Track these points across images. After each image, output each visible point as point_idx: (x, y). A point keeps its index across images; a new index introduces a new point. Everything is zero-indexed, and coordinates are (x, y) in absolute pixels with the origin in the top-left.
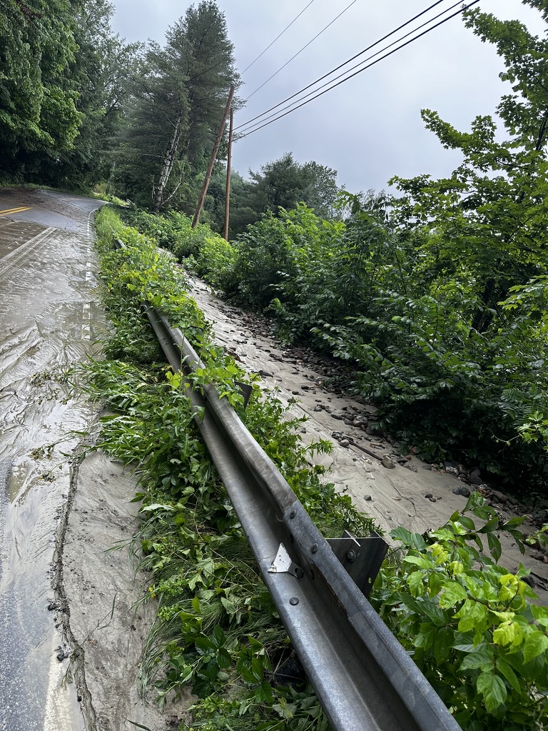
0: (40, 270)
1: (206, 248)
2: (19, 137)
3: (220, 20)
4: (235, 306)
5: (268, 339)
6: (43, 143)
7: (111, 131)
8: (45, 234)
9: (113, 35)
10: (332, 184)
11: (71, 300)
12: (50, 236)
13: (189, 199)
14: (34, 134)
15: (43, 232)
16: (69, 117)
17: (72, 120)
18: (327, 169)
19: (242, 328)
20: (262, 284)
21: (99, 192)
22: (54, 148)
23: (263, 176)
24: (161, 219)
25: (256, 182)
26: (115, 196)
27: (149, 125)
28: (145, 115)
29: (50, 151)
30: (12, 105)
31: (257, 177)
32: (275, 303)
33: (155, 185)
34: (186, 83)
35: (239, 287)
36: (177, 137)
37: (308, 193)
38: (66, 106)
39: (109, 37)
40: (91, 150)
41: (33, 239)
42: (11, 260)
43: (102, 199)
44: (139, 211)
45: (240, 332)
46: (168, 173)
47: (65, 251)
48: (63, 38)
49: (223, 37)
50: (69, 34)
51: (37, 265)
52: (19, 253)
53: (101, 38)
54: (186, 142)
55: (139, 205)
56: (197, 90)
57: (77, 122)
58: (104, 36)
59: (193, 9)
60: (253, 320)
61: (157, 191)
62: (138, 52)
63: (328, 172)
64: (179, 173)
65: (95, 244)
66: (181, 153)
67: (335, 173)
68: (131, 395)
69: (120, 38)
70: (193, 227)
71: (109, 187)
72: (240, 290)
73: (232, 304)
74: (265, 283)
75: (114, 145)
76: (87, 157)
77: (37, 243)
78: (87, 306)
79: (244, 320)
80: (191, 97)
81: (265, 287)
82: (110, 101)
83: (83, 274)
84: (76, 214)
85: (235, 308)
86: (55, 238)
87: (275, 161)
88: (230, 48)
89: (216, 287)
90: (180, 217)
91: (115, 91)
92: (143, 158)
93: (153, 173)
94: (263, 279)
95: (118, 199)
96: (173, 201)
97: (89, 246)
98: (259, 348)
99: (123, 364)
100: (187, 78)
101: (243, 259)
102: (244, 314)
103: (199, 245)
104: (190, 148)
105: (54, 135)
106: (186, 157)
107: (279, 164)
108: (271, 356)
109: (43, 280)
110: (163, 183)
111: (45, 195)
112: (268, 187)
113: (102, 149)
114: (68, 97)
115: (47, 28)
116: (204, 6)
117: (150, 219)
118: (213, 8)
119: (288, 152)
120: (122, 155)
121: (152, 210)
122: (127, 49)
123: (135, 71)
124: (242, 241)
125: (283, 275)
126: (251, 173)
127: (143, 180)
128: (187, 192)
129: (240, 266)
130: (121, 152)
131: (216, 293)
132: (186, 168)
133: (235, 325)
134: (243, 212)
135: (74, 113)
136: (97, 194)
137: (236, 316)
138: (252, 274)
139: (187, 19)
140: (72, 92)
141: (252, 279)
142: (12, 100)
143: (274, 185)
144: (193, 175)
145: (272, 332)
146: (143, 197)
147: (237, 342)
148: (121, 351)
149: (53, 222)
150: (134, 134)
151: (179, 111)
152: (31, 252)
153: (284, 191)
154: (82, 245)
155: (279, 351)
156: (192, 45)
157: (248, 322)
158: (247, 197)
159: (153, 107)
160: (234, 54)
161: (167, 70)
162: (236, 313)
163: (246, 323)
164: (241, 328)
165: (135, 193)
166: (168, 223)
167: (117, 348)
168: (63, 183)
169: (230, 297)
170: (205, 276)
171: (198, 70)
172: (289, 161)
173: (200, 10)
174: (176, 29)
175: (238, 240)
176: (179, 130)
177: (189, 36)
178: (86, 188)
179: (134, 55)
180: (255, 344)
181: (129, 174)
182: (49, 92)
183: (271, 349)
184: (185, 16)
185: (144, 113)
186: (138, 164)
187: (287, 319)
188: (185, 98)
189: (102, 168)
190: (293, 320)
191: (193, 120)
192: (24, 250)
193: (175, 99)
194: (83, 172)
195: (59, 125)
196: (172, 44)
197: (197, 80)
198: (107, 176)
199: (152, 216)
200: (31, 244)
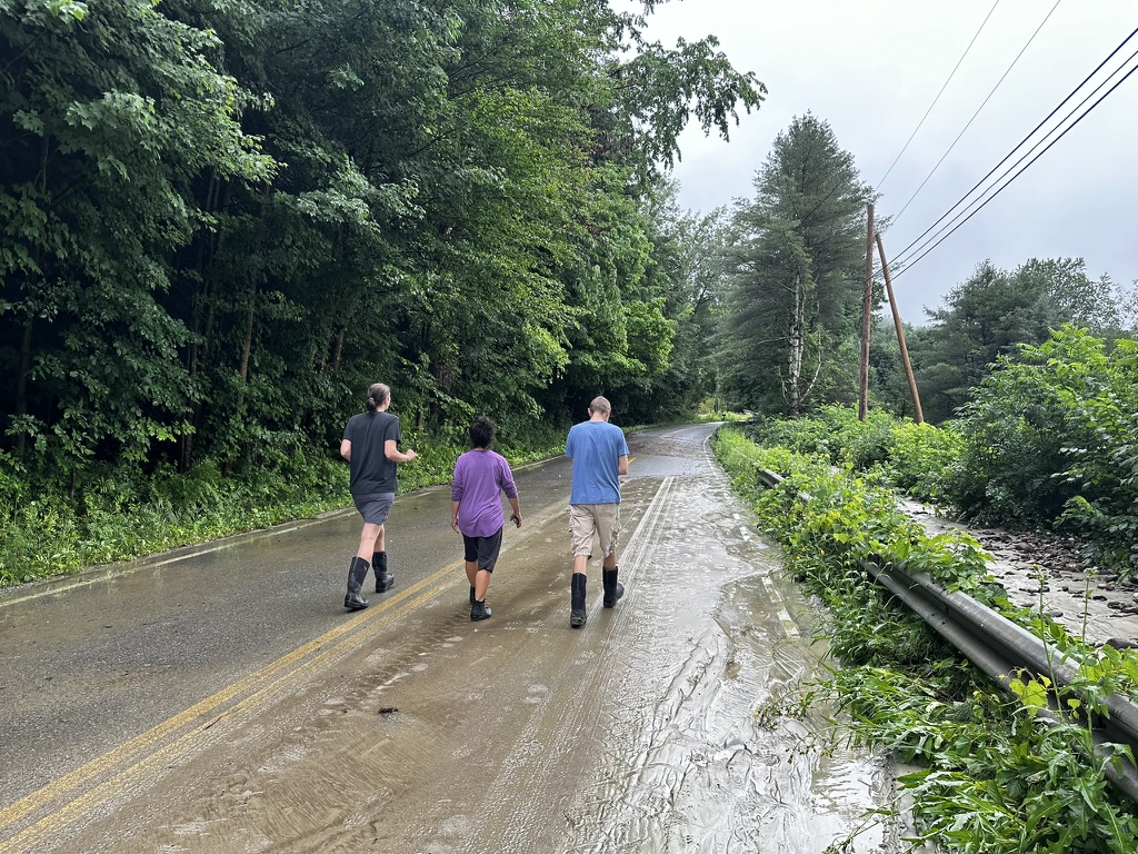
0: (683, 540)
1: (899, 445)
2: (605, 377)
3: (823, 133)
4: (987, 527)
5: (1085, 575)
6: (633, 373)
7: (707, 330)
8: (665, 489)
9: (683, 215)
10: (1081, 280)
11: (743, 575)
12: (671, 490)
13: (840, 381)
14: (620, 365)
15: (662, 487)
16: (658, 332)
17: (661, 333)
18: (1062, 261)
19: (1024, 565)
20: (1029, 479)
21: (705, 412)
22: (646, 375)
23: (951, 310)
24: (805, 422)
25: (940, 322)
26: (728, 410)
27: (756, 303)
28: (749, 291)
29: (639, 381)
30: (591, 341)
31: (942, 315)
32: (1075, 505)
33: (784, 379)
34: (796, 229)
35: (988, 494)
36: (800, 304)
37: (1041, 309)
38: (651, 319)
39: (679, 219)
40: (685, 362)
41: (655, 500)
42: (642, 535)
43: (712, 420)
44: (769, 421)
45: (1026, 572)
46: (798, 356)
47: (697, 505)
48: (634, 243)
49: (833, 151)
50: (640, 235)
51: (674, 535)
52: (648, 523)
53: (670, 224)
54: (815, 306)
55: (767, 413)
56: (814, 232)
57: (669, 333)
58: (673, 220)
59: (783, 136)
60: (1036, 544)
61: (789, 385)
62: (719, 220)
63: (1065, 266)
64: (815, 350)
65: (732, 484)
66: (811, 322)
67: (1080, 263)
68: (929, 728)
69: (693, 215)
70: (861, 418)
71: (717, 402)
72: (992, 498)
73: (982, 525)
74: (1034, 475)
75: (713, 346)
76: (682, 372)
77: (662, 503)
78: (767, 581)
79: (1018, 548)
80: (808, 244)
81: (1037, 483)
82: (696, 294)
83: (736, 533)
84: (687, 450)
85: (990, 531)
86: (678, 490)
87: (965, 282)
88: (847, 160)
89: (942, 501)
90: (836, 412)
91: (699, 278)
92: (758, 348)
93: (777, 363)
94: (1027, 469)
95: (732, 414)
96: (816, 391)
97: (724, 489)
98: (1078, 595)
99: (880, 670)
100: (797, 223)
101: (979, 445)
102: (1014, 538)
103: (884, 444)
104: (824, 311)
105: (644, 359)
106: (819, 326)
107: (972, 283)
108: (1113, 606)
109: (693, 554)
110: (796, 373)
111: (642, 437)
112: (964, 324)
113: (699, 356)
114: (651, 309)
115: (614, 240)
116: (796, 127)
117: (789, 427)
118: (809, 123)
119: (983, 261)
120: (729, 355)
121: (788, 413)
122: (705, 223)
123: (720, 243)
124: (967, 416)
125: (1073, 454)
126: (929, 312)
127: (764, 378)
128: (833, 372)
129: (976, 458)
130: (727, 351)
131: (943, 512)
132: (824, 340)
133: (1007, 561)
134: (932, 374)
135: (662, 324)
136: (703, 416)
137: (999, 544)
138: (1002, 465)
139: (777, 152)
140: (654, 300)
141: (1008, 474)
142: (590, 335)
143: (973, 317)
144: (836, 345)
145: (1088, 561)
146: (771, 401)
147: (1029, 591)
148: (865, 648)
149: (667, 469)
150: (738, 322)
151: (795, 268)
152: (661, 518)
153: (996, 319)
154: (716, 491)
155: (1121, 593)
156: (792, 179)
157: (1028, 551)
158: (932, 349)
159: (757, 279)
160: (856, 165)
161: (766, 225)
162: (998, 539)
163: (1027, 553)
164: (1021, 564)
165: (757, 398)
166: (819, 424)
167: (856, 644)
168: (659, 415)
169: (974, 514)
170: (913, 490)
171: (809, 207)
172: (988, 274)
173: (791, 133)
174: (765, 170)
175: (959, 417)
176: (801, 293)
177: (786, 170)
178: (689, 413)
179: (715, 227)
180: (1066, 590)
181: (742, 376)
182: (629, 311)
183: (1104, 593)
184: (773, 150)
185: (747, 291)
186: (753, 359)
187: (1113, 529)
188: (799, 250)
189: (703, 380)
190: (1126, 530)
191: (818, 274)
192: (651, 517)
193: (784, 255)
194: (681, 393)
195: (647, 345)
196: (765, 190)
197: (810, 219)
198: (712, 388)
199: (790, 422)
200: (656, 507)
